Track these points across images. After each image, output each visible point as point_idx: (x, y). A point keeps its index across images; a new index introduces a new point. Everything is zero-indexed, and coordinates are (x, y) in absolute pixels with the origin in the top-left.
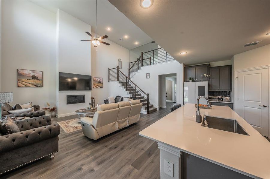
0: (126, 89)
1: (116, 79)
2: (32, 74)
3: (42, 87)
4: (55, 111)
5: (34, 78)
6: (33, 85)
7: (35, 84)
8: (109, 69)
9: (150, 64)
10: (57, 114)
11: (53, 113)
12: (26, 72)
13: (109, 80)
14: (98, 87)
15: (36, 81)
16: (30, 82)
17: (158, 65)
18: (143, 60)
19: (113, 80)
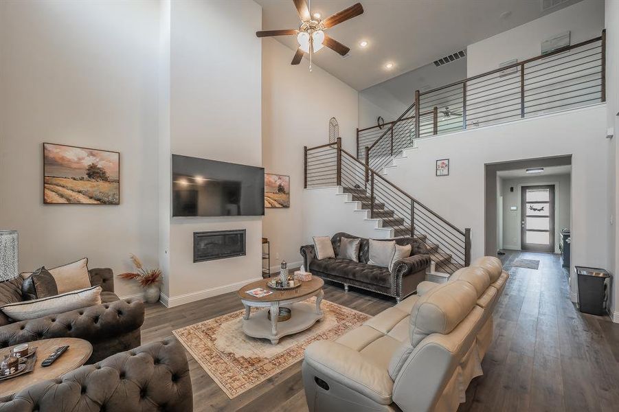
0: (372, 212)
1: (333, 180)
2: (88, 161)
3: (118, 204)
4: (156, 283)
5: (94, 173)
6: (91, 198)
7: (97, 193)
8: (305, 147)
9: (435, 132)
10: (163, 295)
11: (152, 292)
12: (71, 155)
13: (306, 182)
14: (278, 205)
15: (101, 183)
16: (81, 189)
17: (482, 129)
18: (419, 115)
19: (318, 182)
